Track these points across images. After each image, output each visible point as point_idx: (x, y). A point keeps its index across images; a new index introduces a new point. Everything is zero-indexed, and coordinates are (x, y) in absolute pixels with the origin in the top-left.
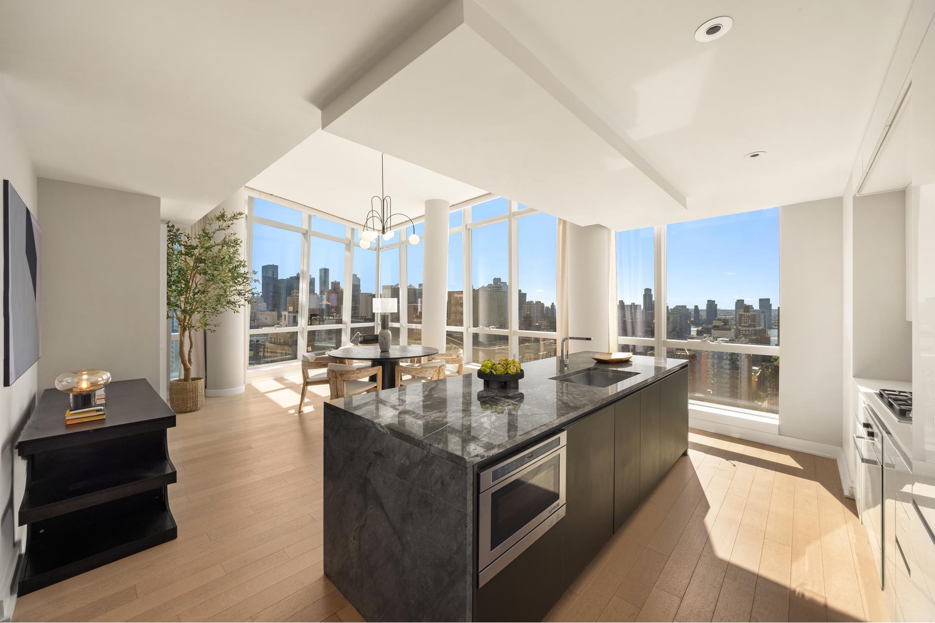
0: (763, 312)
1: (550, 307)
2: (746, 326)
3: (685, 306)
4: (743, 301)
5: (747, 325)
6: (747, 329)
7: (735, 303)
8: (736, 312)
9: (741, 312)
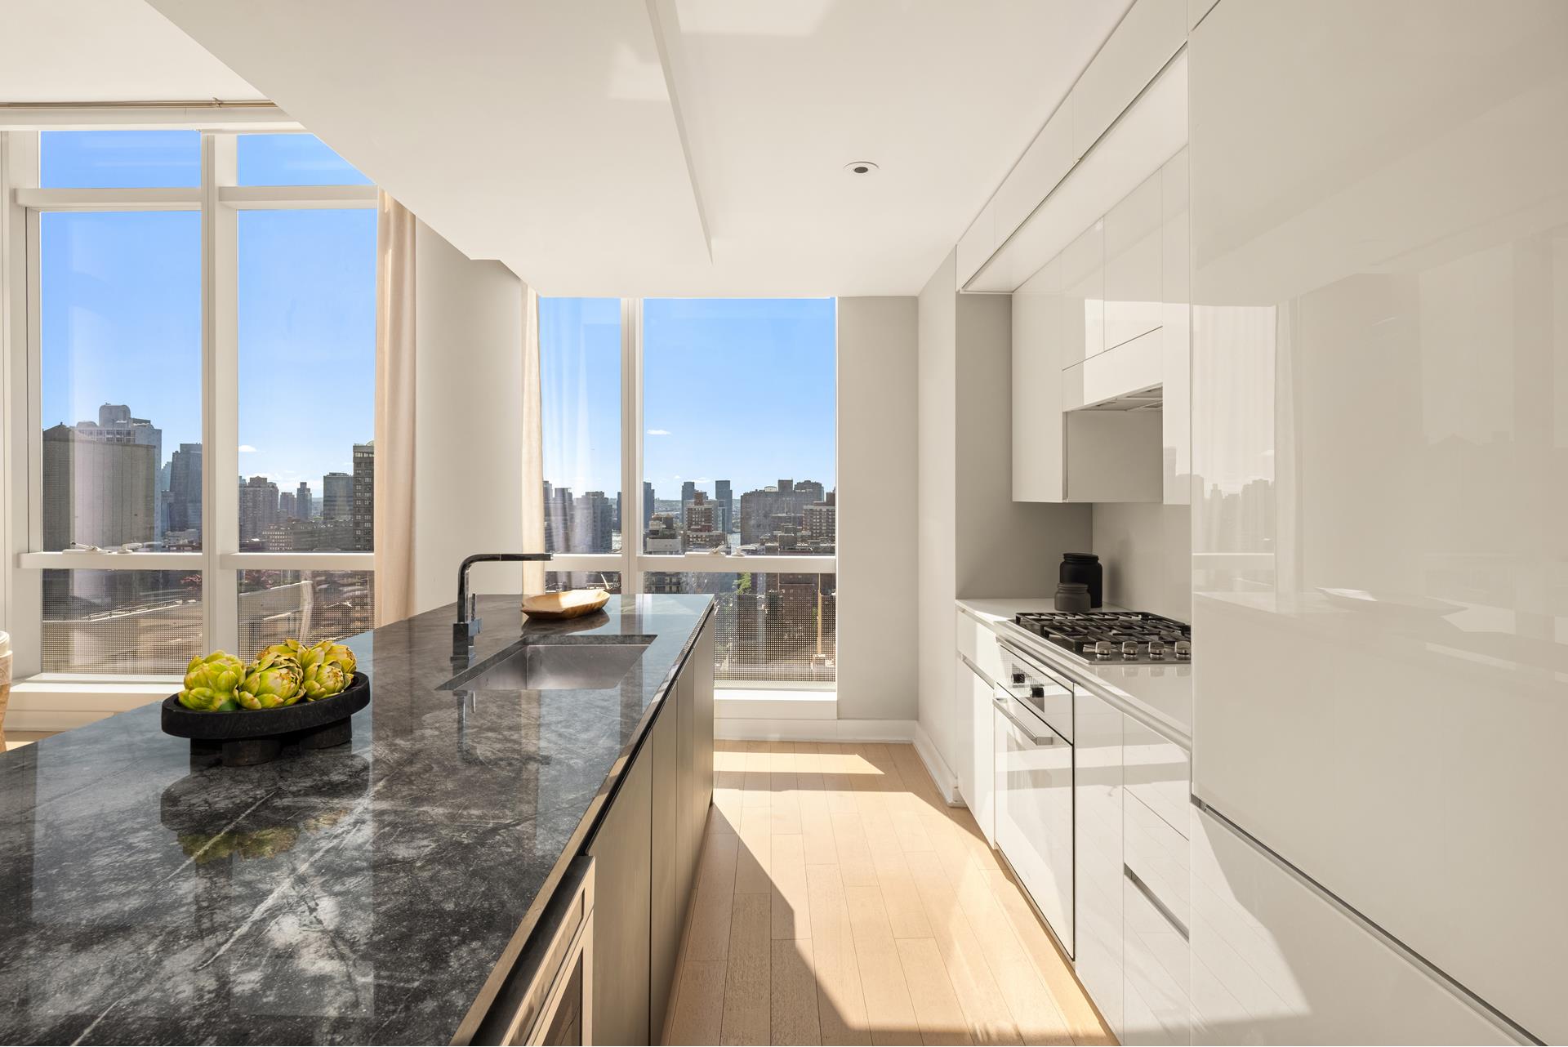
0: (721, 505)
1: (295, 494)
2: (696, 530)
3: (602, 493)
4: (693, 484)
5: (699, 527)
6: (700, 534)
7: (681, 489)
8: (683, 504)
9: (691, 503)
